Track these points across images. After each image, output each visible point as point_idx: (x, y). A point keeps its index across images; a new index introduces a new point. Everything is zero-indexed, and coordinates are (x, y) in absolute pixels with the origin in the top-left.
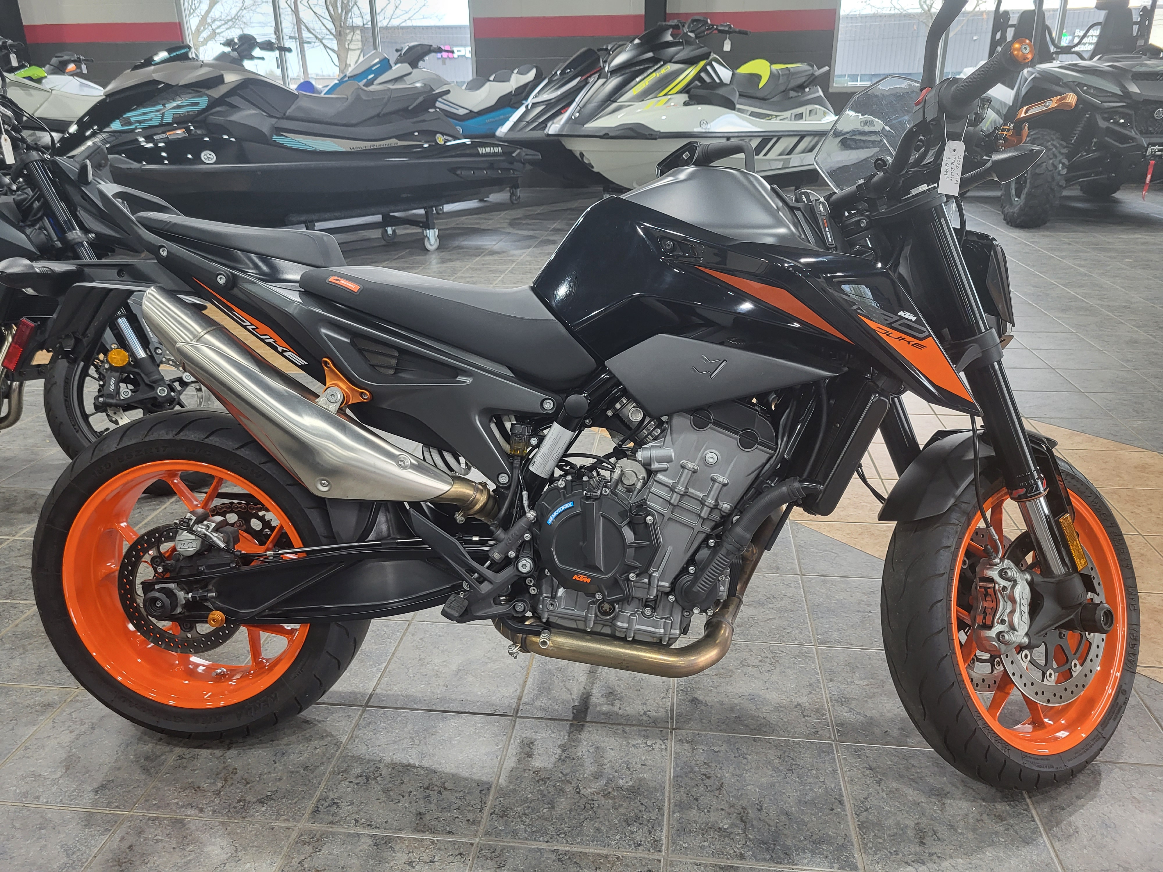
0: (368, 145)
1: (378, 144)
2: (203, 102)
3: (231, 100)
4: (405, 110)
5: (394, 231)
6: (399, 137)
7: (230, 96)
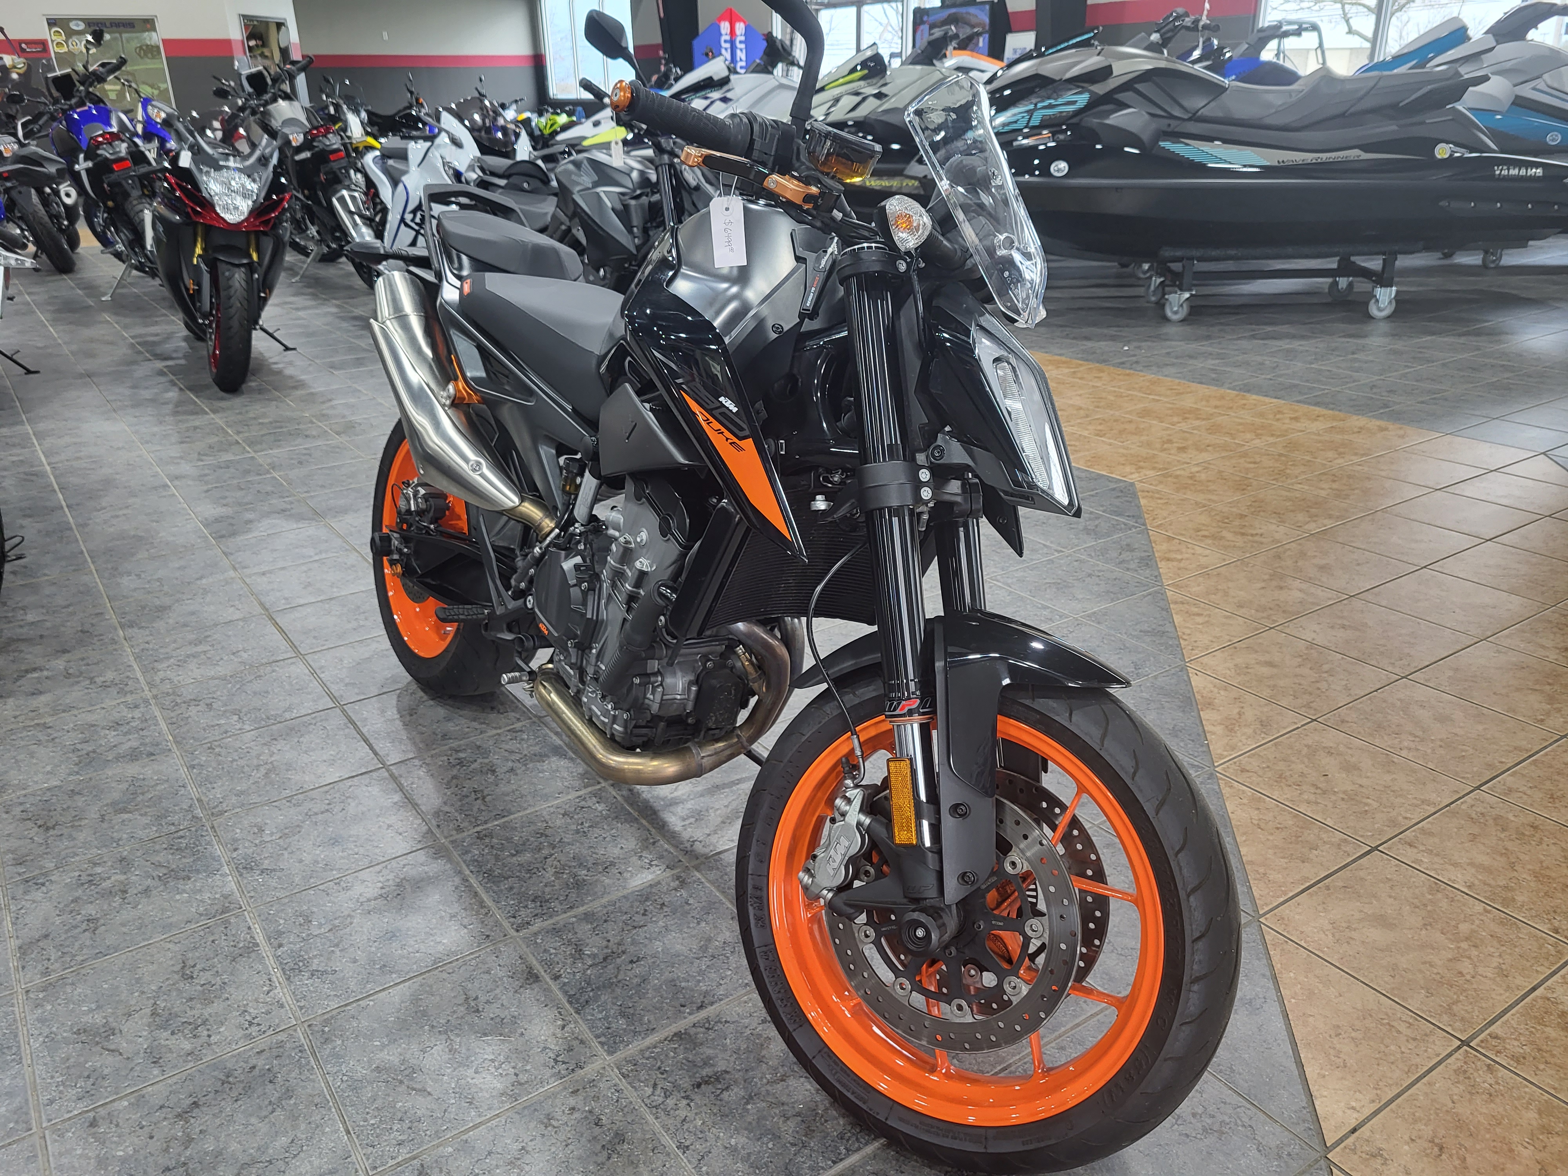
0: (1309, 157)
1: (1324, 156)
2: (1082, 99)
3: (1121, 96)
4: (1394, 106)
5: (1350, 285)
6: (1365, 148)
7: (1120, 92)
